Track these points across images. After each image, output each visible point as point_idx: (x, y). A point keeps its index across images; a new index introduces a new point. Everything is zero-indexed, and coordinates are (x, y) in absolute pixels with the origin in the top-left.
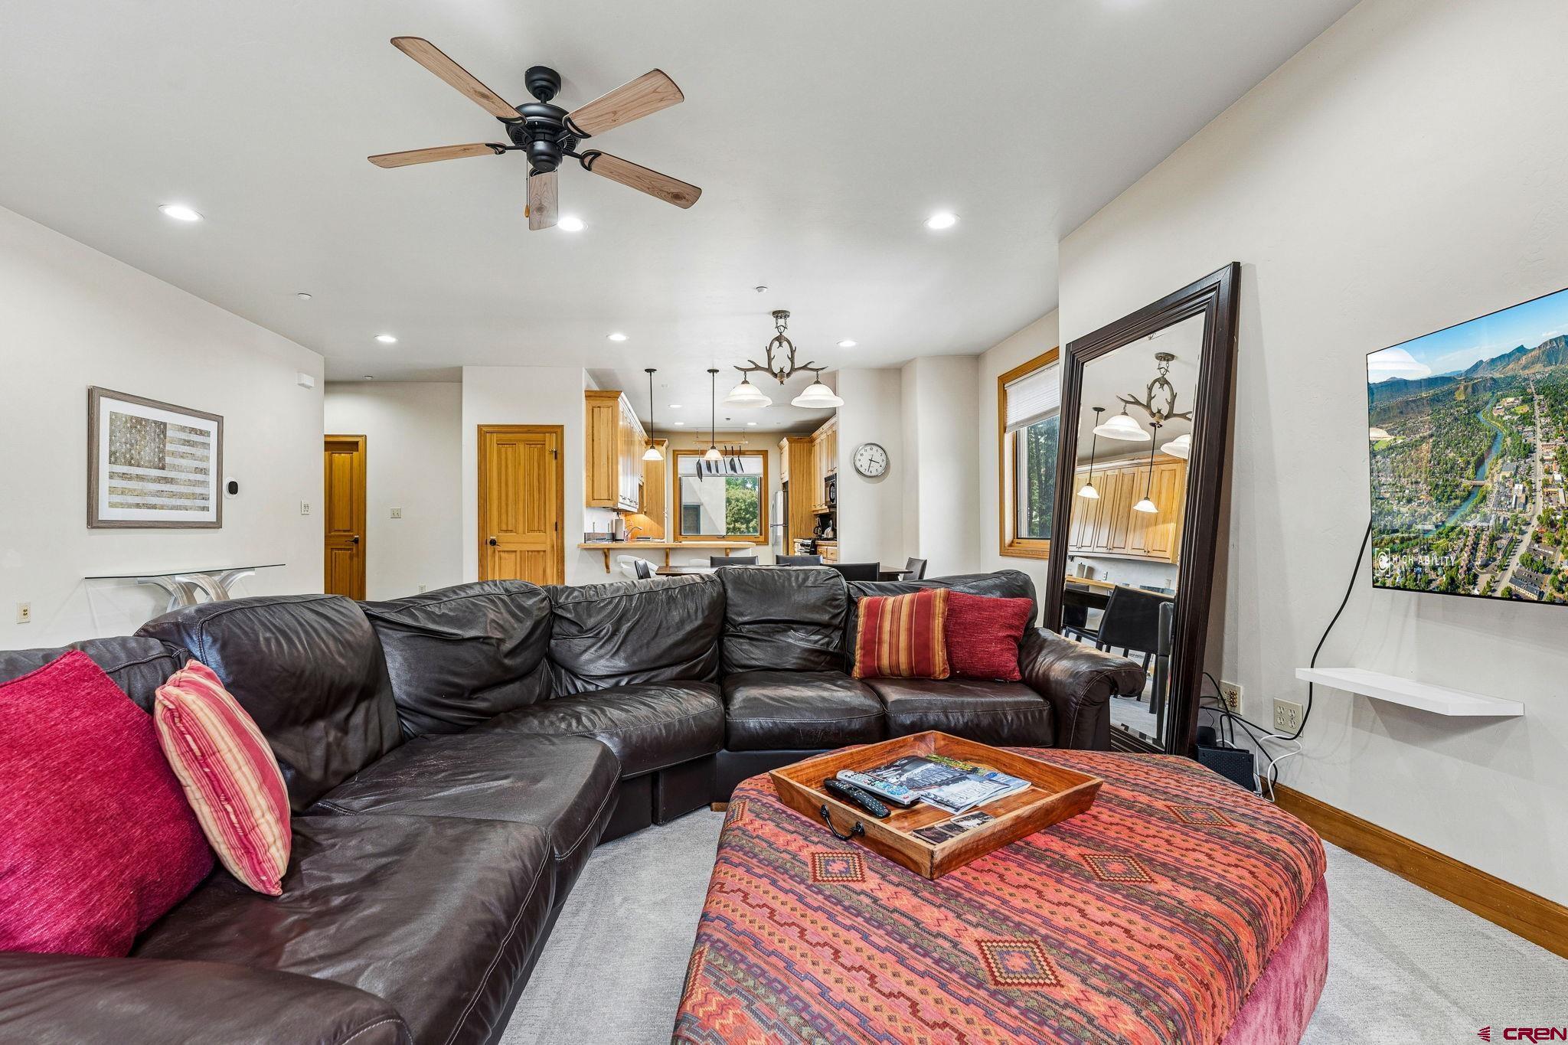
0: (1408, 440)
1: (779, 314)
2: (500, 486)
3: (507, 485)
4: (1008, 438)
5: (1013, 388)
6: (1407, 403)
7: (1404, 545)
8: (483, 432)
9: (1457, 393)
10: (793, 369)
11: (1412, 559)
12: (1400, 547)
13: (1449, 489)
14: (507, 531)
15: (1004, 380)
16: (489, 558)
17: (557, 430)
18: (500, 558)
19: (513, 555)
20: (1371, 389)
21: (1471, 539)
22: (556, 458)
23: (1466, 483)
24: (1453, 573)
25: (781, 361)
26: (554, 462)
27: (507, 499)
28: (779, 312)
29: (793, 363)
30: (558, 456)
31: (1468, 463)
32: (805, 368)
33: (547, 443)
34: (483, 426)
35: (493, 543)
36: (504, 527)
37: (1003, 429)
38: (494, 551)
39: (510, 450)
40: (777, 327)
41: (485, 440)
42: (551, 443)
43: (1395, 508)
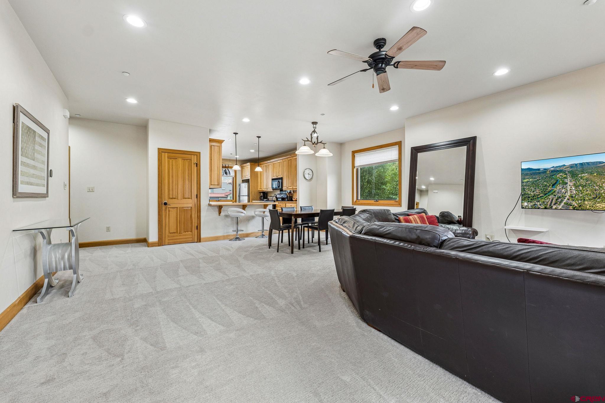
0: (533, 180)
1: (314, 123)
2: (169, 178)
3: (172, 177)
4: (355, 170)
5: (357, 155)
6: (533, 173)
7: (532, 200)
8: (161, 151)
9: (547, 172)
10: (318, 143)
11: (534, 203)
12: (531, 201)
13: (545, 190)
14: (172, 198)
15: (354, 153)
16: (163, 211)
17: (198, 155)
18: (169, 211)
19: (175, 209)
20: (522, 170)
21: (551, 200)
22: (197, 166)
23: (549, 189)
24: (546, 206)
25: (314, 140)
26: (196, 168)
27: (172, 184)
28: (314, 122)
29: (318, 140)
30: (198, 166)
31: (550, 185)
32: (321, 142)
33: (192, 159)
34: (161, 149)
35: (165, 204)
36: (171, 197)
37: (353, 167)
38: (166, 208)
39: (174, 161)
40: (314, 127)
41: (161, 156)
42: (194, 160)
43: (529, 193)
